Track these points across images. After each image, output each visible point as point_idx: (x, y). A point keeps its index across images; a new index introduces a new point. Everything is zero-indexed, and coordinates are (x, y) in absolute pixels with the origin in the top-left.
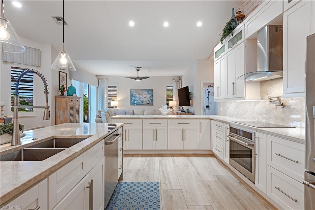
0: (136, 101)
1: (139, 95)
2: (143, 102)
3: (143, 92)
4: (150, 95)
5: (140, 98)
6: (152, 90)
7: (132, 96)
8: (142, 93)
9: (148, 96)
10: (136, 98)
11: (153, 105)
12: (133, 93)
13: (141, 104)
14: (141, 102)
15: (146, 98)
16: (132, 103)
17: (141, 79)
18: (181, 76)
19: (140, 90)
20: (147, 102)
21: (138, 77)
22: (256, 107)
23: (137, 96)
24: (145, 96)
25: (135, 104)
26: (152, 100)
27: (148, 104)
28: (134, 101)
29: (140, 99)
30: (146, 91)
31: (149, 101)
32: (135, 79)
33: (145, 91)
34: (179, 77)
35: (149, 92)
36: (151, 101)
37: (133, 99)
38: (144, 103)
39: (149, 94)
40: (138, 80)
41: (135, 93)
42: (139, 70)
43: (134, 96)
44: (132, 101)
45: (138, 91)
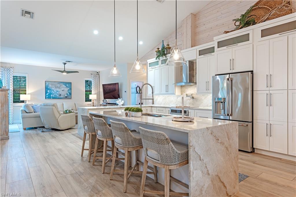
0: (52, 94)
1: (55, 88)
2: (60, 95)
3: (61, 85)
4: (69, 89)
5: (57, 91)
6: (71, 83)
7: (47, 88)
8: (59, 86)
9: (66, 89)
10: (52, 91)
11: (71, 98)
12: (48, 86)
13: (58, 97)
14: (57, 95)
15: (63, 92)
16: (47, 97)
17: (68, 72)
18: (99, 72)
19: (56, 83)
20: (65, 95)
21: (65, 70)
22: (178, 99)
23: (53, 88)
24: (63, 89)
25: (51, 97)
26: (71, 94)
27: (66, 97)
28: (50, 94)
29: (57, 93)
30: (64, 84)
31: (67, 94)
32: (62, 72)
33: (62, 84)
34: (98, 73)
35: (67, 85)
36: (69, 95)
37: (48, 92)
38: (61, 97)
39: (67, 87)
40: (65, 74)
41: (50, 86)
42: (66, 63)
43: (50, 89)
44: (47, 94)
45: (55, 84)
